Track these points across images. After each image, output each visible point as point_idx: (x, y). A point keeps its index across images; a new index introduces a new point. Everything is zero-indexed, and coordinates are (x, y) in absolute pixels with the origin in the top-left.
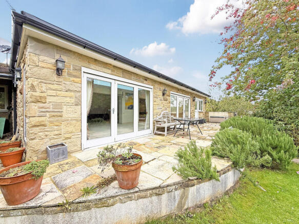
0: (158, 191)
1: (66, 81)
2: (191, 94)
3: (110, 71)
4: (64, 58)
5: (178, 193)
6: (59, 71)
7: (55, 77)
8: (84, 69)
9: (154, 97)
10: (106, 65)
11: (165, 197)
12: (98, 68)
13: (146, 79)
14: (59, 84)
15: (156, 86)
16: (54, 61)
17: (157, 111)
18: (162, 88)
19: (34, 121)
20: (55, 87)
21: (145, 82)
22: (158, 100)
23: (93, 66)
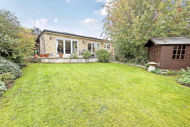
0: (66, 59)
1: (52, 41)
2: (101, 42)
3: (62, 37)
4: (52, 36)
5: (69, 60)
6: (51, 39)
7: (50, 40)
8: (56, 37)
9: (79, 43)
10: (61, 36)
11: (67, 60)
12: (59, 37)
13: (75, 38)
14: (51, 41)
15: (80, 40)
16: (49, 37)
17: (80, 48)
18: (83, 40)
19: (47, 49)
20: (50, 42)
21: (75, 39)
22: (81, 45)
23: (58, 36)
